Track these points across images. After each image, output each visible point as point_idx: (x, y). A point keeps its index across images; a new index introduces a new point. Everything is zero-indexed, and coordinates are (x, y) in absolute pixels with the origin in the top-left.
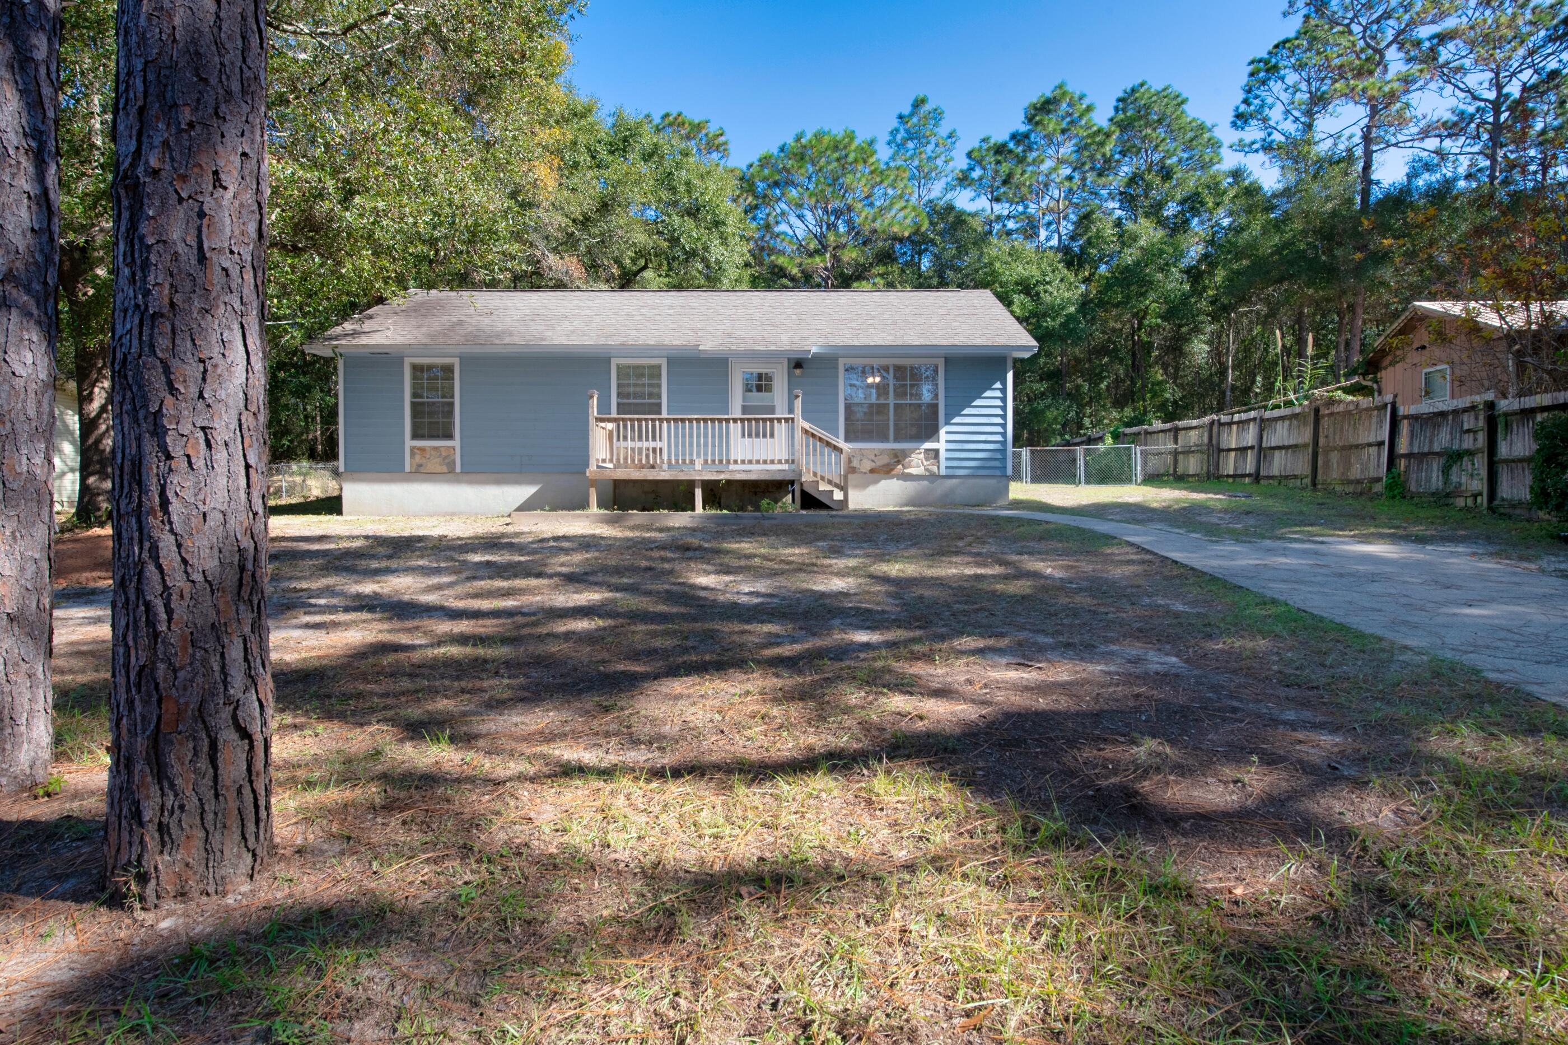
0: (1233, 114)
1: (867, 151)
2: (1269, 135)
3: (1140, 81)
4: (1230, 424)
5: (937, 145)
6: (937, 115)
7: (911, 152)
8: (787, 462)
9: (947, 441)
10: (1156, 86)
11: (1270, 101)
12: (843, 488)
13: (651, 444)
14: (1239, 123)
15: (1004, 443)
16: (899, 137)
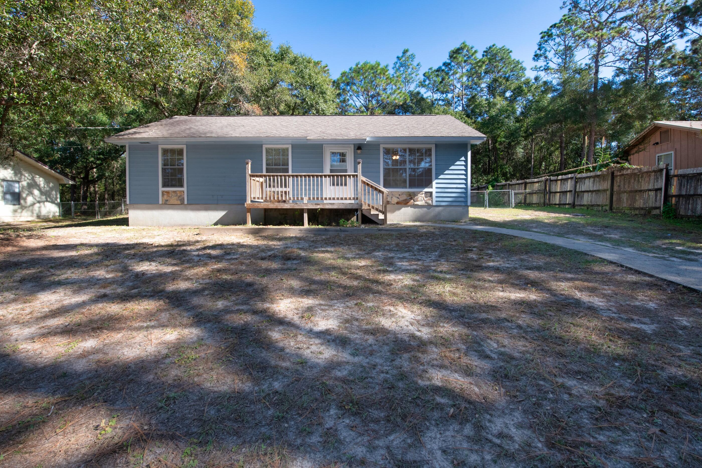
0: (534, 54)
1: (385, 70)
2: (548, 64)
3: (493, 44)
4: (556, 180)
5: (412, 69)
6: (413, 56)
7: (402, 72)
8: (354, 199)
9: (437, 188)
10: (499, 46)
11: (548, 49)
12: (384, 213)
13: (284, 189)
14: (536, 58)
15: (466, 189)
16: (397, 65)
